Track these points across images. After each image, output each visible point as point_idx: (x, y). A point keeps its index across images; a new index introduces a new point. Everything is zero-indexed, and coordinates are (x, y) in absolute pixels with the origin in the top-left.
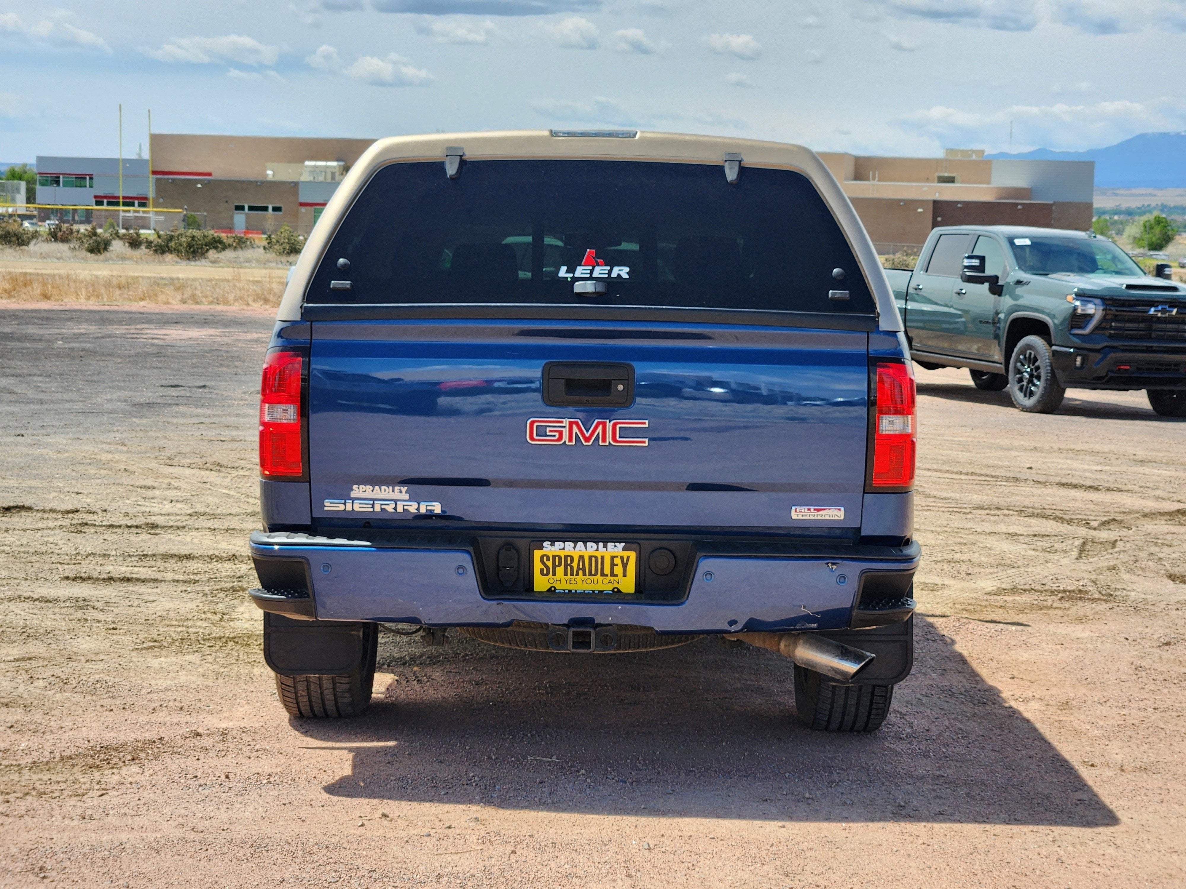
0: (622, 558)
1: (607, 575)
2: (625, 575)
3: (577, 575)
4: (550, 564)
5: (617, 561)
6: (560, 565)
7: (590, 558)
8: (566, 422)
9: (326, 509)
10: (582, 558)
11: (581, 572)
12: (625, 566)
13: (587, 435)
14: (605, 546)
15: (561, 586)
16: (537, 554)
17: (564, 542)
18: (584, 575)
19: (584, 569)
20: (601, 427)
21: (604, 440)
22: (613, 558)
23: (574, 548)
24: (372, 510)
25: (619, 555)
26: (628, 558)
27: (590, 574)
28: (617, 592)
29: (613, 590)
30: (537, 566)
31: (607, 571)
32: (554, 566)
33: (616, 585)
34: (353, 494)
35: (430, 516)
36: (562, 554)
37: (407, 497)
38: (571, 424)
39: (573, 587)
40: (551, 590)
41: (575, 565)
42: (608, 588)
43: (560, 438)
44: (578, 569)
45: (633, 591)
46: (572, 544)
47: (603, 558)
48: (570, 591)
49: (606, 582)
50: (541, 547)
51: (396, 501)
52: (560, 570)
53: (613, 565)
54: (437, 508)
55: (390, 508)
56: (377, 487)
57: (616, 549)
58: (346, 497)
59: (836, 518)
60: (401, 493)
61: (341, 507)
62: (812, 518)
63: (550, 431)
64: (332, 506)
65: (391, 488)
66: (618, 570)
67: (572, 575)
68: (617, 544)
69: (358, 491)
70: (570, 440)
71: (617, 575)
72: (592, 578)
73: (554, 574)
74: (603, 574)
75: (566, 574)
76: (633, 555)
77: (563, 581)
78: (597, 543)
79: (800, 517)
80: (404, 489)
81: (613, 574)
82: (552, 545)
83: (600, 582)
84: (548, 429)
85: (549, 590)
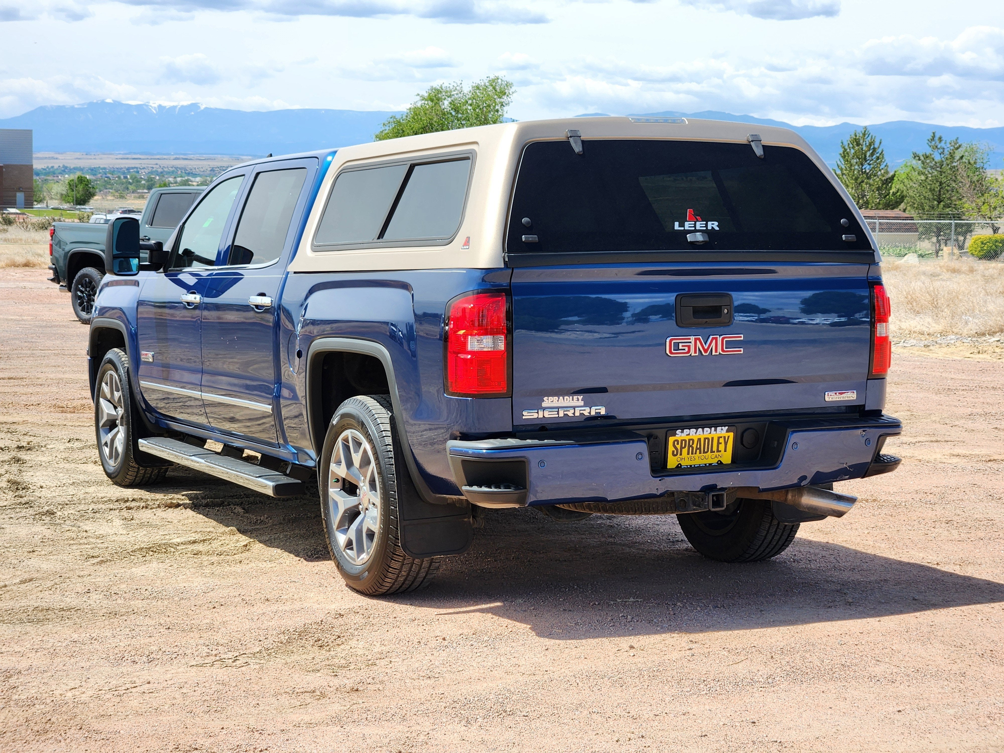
0: (725, 437)
1: (714, 452)
2: (725, 451)
3: (696, 453)
4: (678, 447)
5: (722, 440)
6: (685, 447)
7: (705, 439)
8: (692, 338)
9: (524, 417)
10: (699, 440)
11: (698, 451)
12: (726, 443)
13: (706, 347)
14: (716, 430)
15: (685, 463)
16: (671, 439)
17: (690, 429)
18: (700, 453)
19: (700, 449)
20: (714, 341)
21: (716, 351)
22: (719, 438)
23: (696, 433)
24: (557, 416)
25: (723, 435)
26: (729, 437)
27: (704, 452)
28: (720, 463)
29: (717, 463)
30: (671, 448)
31: (715, 449)
32: (682, 448)
33: (720, 459)
34: (544, 405)
35: (598, 417)
36: (687, 438)
37: (582, 403)
38: (696, 340)
39: (692, 463)
40: (679, 467)
41: (695, 446)
42: (714, 461)
43: (689, 351)
44: (697, 449)
45: (730, 462)
46: (694, 430)
47: (713, 438)
48: (691, 466)
49: (713, 457)
50: (675, 435)
51: (574, 408)
52: (685, 451)
53: (719, 443)
54: (603, 411)
55: (570, 414)
56: (561, 398)
57: (722, 431)
58: (538, 407)
59: (852, 399)
60: (577, 401)
61: (535, 416)
62: (837, 399)
63: (683, 346)
64: (529, 415)
65: (571, 397)
66: (722, 447)
67: (692, 454)
68: (723, 428)
69: (548, 402)
70: (695, 352)
71: (720, 451)
72: (704, 454)
73: (681, 455)
74: (712, 452)
75: (688, 454)
76: (731, 435)
77: (686, 459)
78: (710, 428)
79: (831, 400)
80: (580, 398)
81: (718, 451)
82: (682, 432)
83: (710, 457)
84: (680, 345)
85: (677, 467)
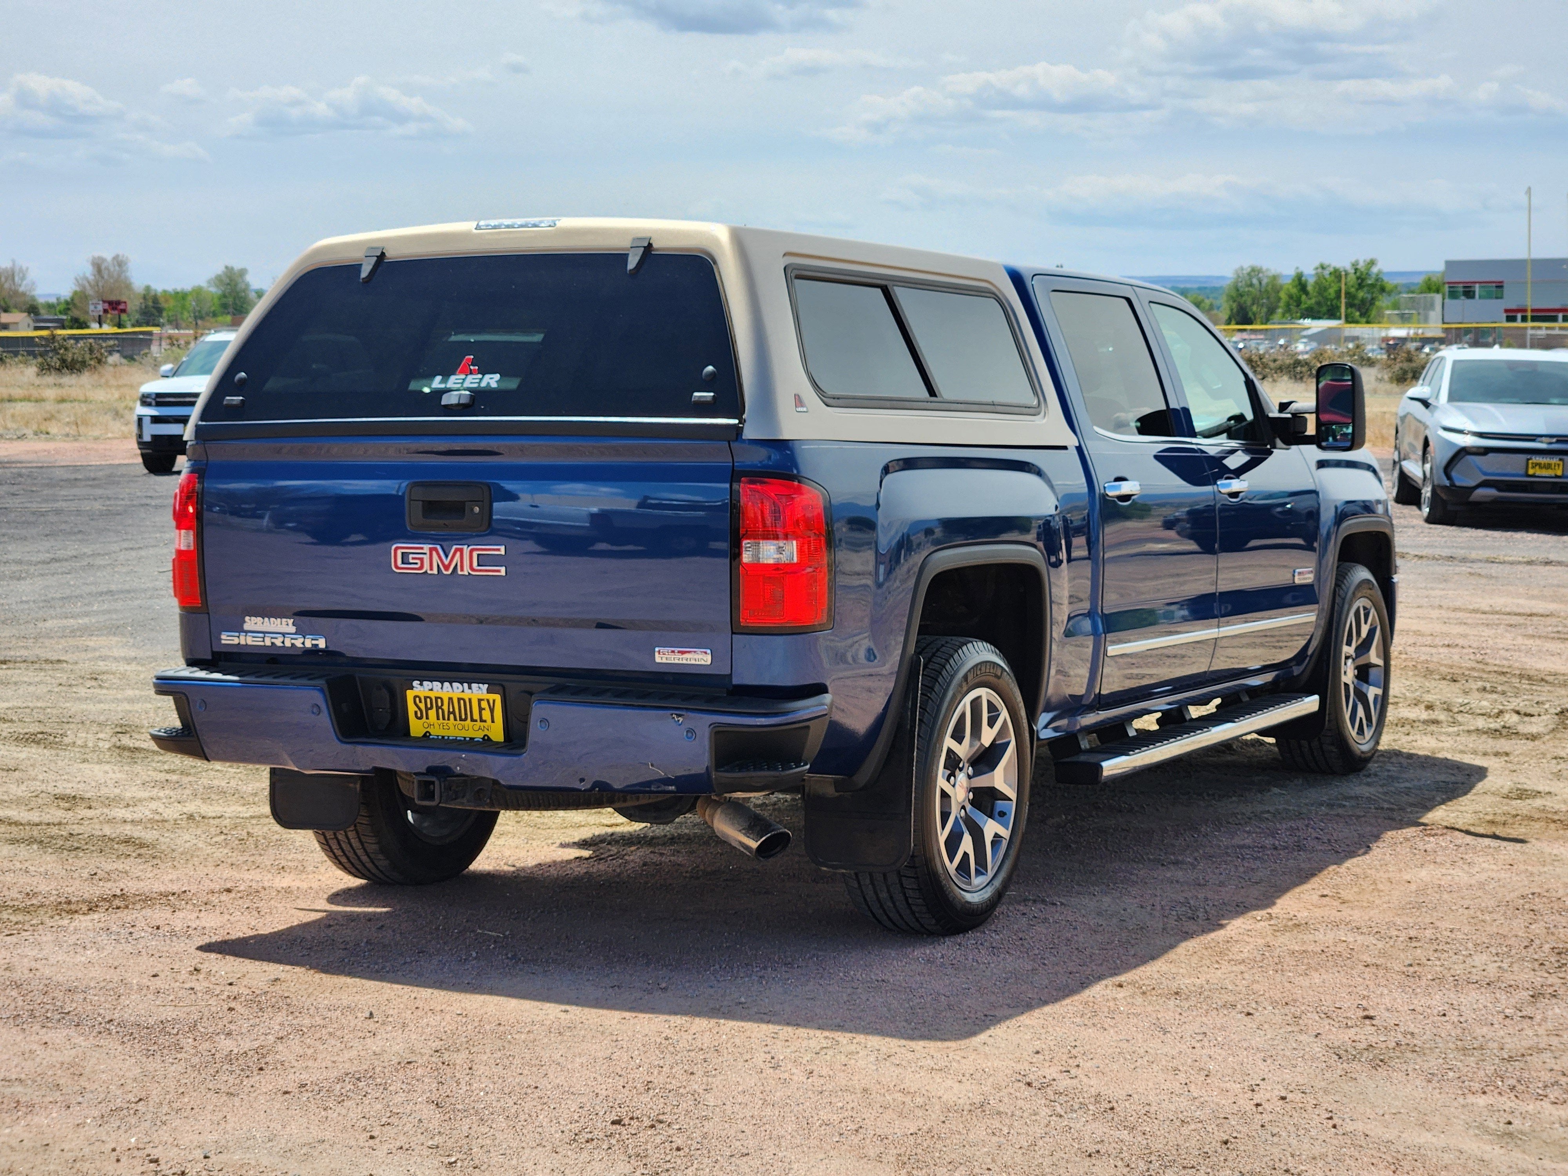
0: (488, 701)
1: (476, 721)
2: (493, 721)
3: (449, 719)
4: (422, 706)
5: (484, 704)
6: (431, 708)
7: (458, 699)
8: (426, 548)
9: (223, 642)
10: (450, 699)
11: (452, 716)
12: (492, 711)
13: (446, 562)
15: (437, 731)
16: (410, 694)
17: (431, 681)
18: (455, 719)
19: (454, 713)
20: (458, 554)
21: (462, 570)
22: (479, 700)
24: (262, 644)
25: (486, 698)
26: (494, 701)
27: (461, 720)
28: (487, 739)
29: (484, 739)
30: (411, 708)
31: (476, 716)
32: (427, 709)
33: (486, 732)
34: (246, 627)
35: (315, 651)
36: (432, 695)
37: (293, 629)
38: (431, 550)
39: (445, 733)
40: (426, 735)
41: (445, 707)
42: (479, 735)
43: (421, 567)
44: (449, 713)
45: (502, 740)
47: (470, 700)
48: (443, 737)
49: (476, 728)
51: (284, 634)
52: (432, 713)
53: (481, 710)
54: (321, 643)
55: (278, 643)
56: (266, 619)
58: (239, 629)
59: (703, 663)
60: (286, 625)
61: (236, 641)
63: (413, 558)
64: (228, 639)
65: (279, 620)
66: (486, 715)
67: (444, 719)
69: (251, 623)
70: (432, 569)
71: (485, 721)
72: (462, 723)
73: (427, 718)
74: (472, 720)
75: (438, 718)
76: (498, 698)
77: (436, 726)
80: (291, 621)
81: (482, 720)
83: (470, 728)
84: (411, 556)
85: (425, 735)
